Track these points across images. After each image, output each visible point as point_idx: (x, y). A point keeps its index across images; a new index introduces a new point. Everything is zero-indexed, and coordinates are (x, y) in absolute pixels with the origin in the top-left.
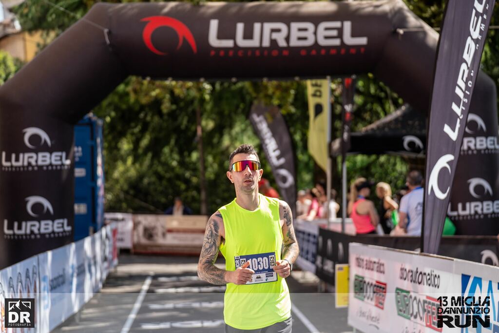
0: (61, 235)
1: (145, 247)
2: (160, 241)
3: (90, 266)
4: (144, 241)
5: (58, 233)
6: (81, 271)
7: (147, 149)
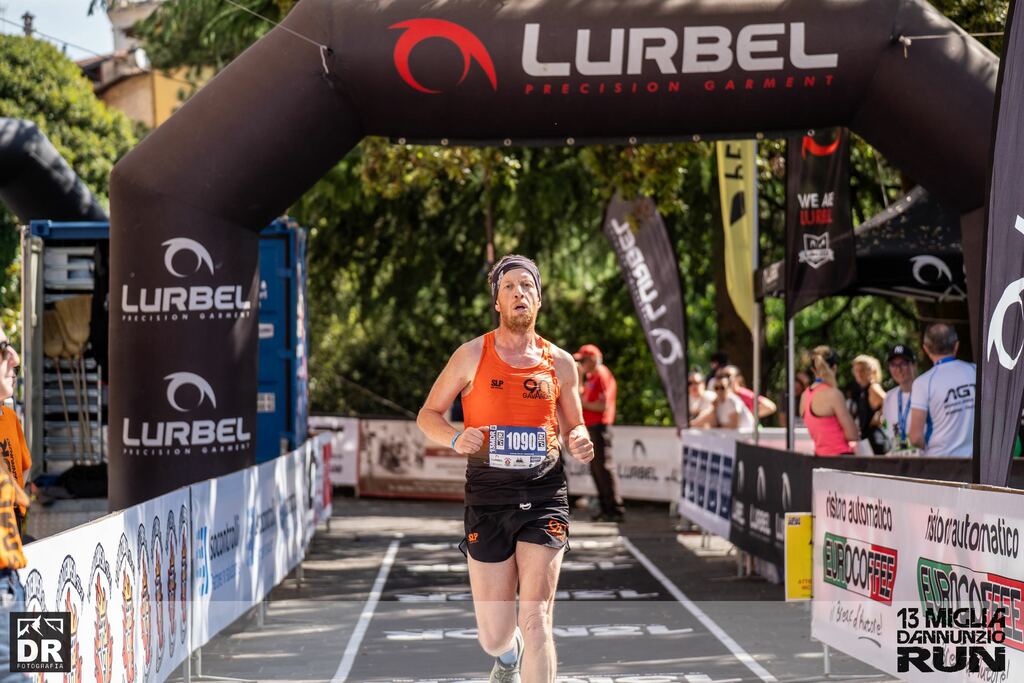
0: (230, 448)
1: (383, 483)
2: (413, 472)
3: (284, 514)
4: (380, 472)
5: (226, 445)
6: (268, 523)
7: (388, 290)
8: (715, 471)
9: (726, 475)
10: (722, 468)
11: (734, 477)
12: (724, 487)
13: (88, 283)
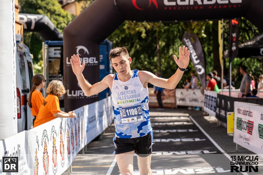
0: (93, 97)
8: (212, 100)
9: (215, 101)
10: (214, 99)
11: (216, 102)
12: (214, 104)
13: (59, 56)
